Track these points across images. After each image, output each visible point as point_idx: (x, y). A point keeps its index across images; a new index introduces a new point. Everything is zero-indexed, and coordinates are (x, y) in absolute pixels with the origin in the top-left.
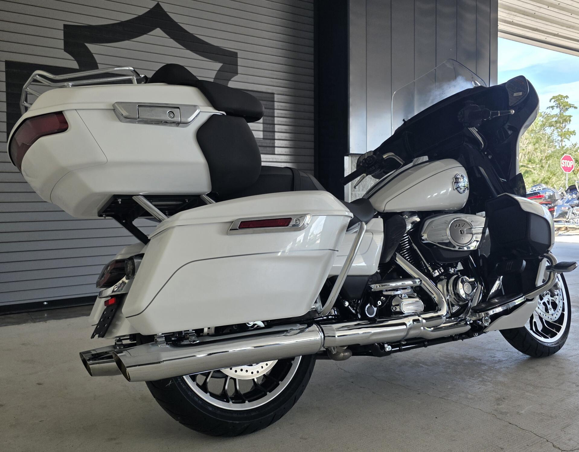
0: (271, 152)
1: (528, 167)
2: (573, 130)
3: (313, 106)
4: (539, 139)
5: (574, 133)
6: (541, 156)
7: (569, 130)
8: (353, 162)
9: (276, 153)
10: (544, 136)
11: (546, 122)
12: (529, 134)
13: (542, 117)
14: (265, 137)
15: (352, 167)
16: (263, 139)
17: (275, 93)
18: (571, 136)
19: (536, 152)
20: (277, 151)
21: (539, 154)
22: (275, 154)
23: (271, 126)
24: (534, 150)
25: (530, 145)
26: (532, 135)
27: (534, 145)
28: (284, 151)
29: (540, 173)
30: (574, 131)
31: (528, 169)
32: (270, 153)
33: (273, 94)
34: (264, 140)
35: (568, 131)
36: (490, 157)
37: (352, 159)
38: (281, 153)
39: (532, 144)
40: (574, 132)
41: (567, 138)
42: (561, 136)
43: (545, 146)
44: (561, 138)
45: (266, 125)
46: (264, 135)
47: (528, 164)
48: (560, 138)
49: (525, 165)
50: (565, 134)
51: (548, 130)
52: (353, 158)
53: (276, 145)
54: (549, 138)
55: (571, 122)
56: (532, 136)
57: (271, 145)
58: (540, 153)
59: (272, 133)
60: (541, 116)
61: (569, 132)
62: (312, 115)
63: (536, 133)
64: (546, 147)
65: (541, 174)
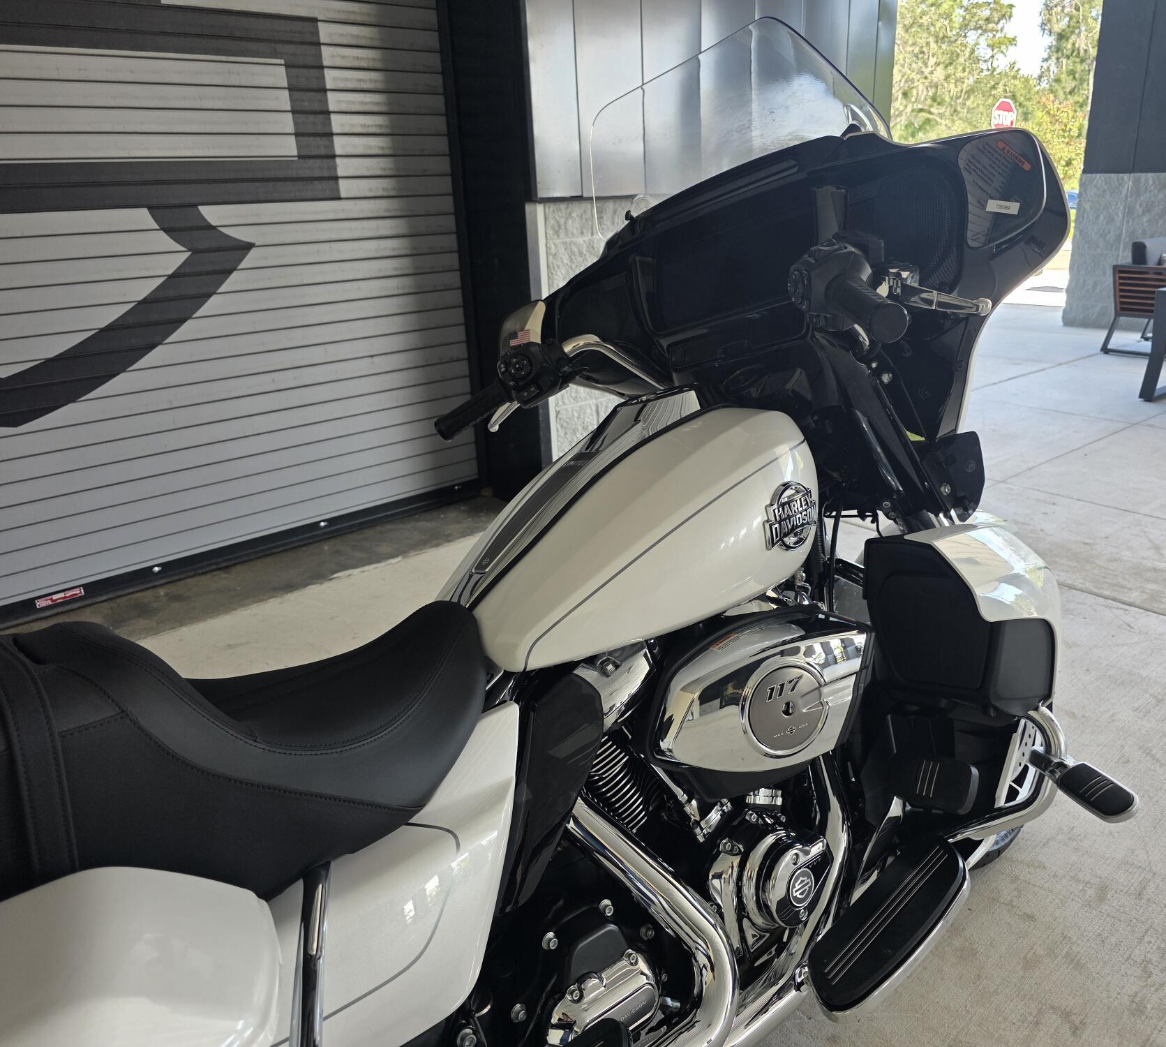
0: (328, 194)
1: (930, 113)
2: (1013, 37)
3: (439, 54)
4: (955, 55)
5: (1012, 41)
6: (956, 90)
7: (1007, 36)
8: (550, 219)
9: (343, 195)
10: (963, 48)
11: (970, 21)
12: (937, 44)
13: (963, 9)
14: (305, 153)
15: (548, 231)
16: (299, 156)
17: (319, 18)
18: (1010, 47)
19: (949, 83)
20: (345, 187)
21: (952, 86)
22: (339, 198)
23: (320, 118)
24: (945, 80)
25: (938, 68)
26: (944, 46)
27: (946, 67)
28: (364, 187)
29: (950, 125)
30: (1016, 37)
31: (931, 117)
32: (326, 196)
33: (314, 20)
34: (302, 161)
35: (1005, 37)
36: (886, 378)
37: (547, 211)
38: (358, 195)
39: (942, 66)
40: (1014, 39)
41: (1002, 52)
42: (992, 47)
43: (964, 70)
44: (993, 50)
45: (302, 118)
46: (299, 147)
47: (931, 106)
48: (990, 53)
49: (926, 108)
50: (1000, 43)
51: (972, 36)
52: (549, 208)
53: (341, 172)
54: (972, 52)
55: (1012, 18)
56: (944, 48)
57: (326, 174)
58: (954, 86)
59: (324, 138)
60: (962, 7)
61: (1007, 38)
62: (437, 80)
63: (951, 42)
64: (966, 74)
65: (953, 126)
